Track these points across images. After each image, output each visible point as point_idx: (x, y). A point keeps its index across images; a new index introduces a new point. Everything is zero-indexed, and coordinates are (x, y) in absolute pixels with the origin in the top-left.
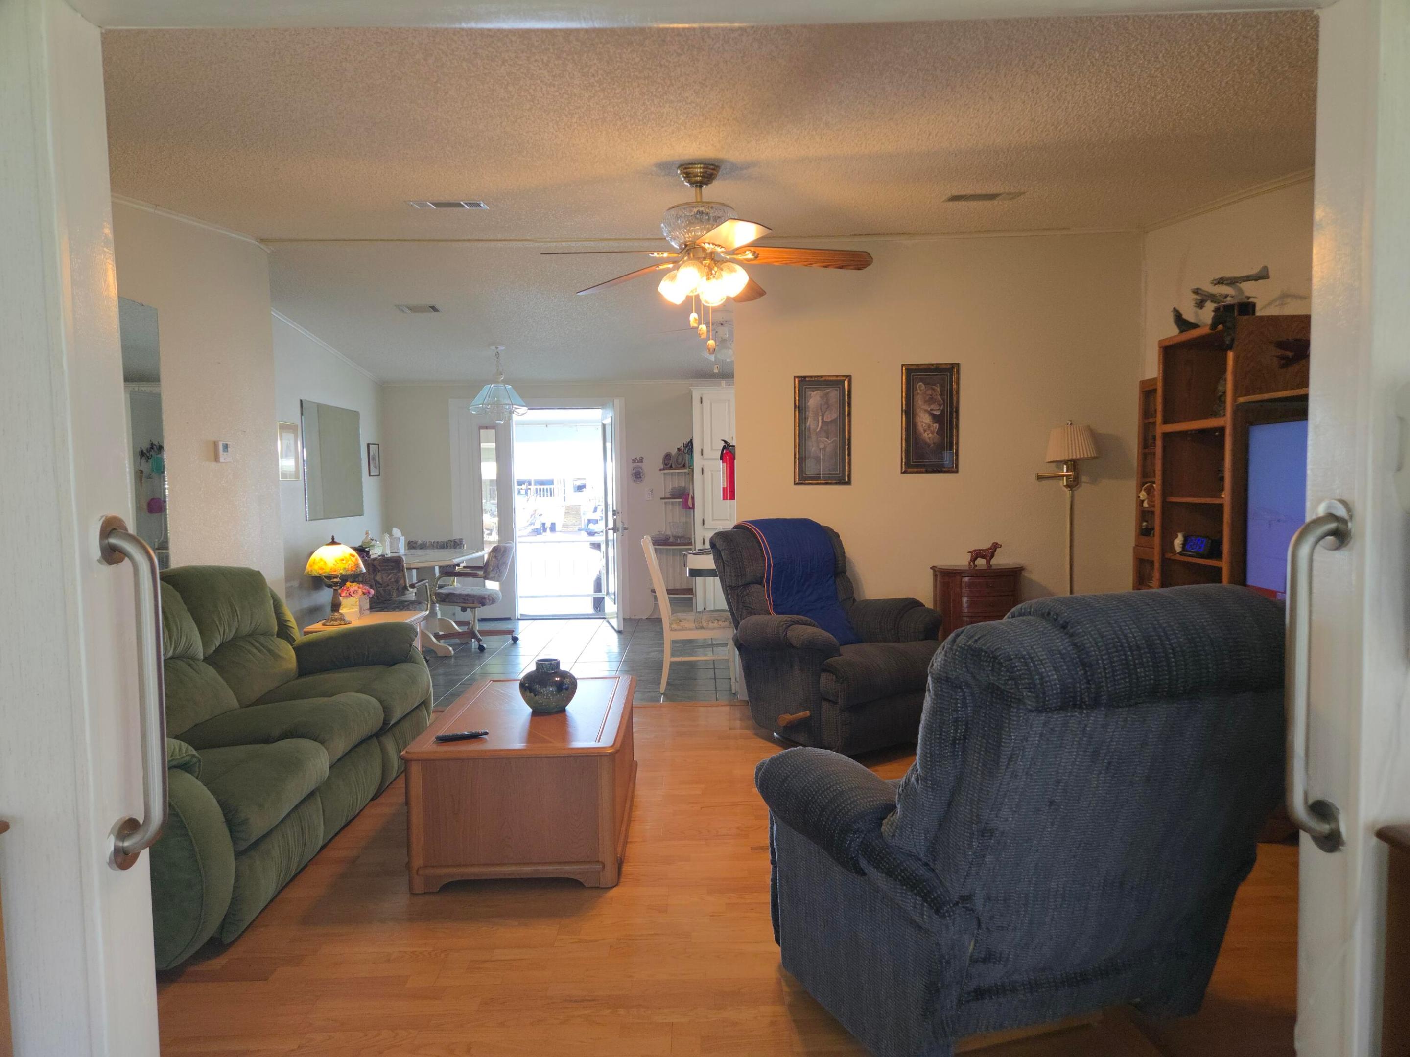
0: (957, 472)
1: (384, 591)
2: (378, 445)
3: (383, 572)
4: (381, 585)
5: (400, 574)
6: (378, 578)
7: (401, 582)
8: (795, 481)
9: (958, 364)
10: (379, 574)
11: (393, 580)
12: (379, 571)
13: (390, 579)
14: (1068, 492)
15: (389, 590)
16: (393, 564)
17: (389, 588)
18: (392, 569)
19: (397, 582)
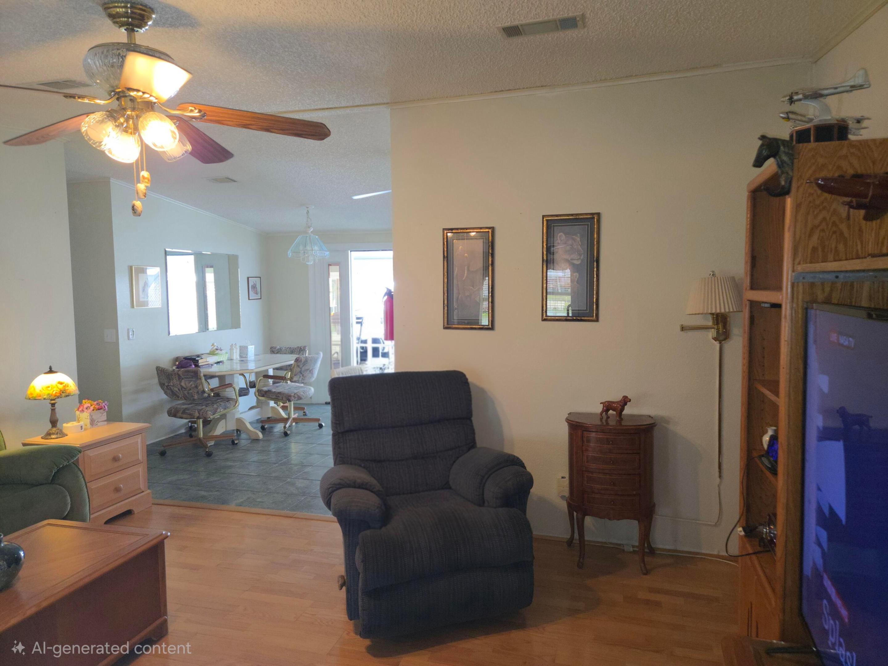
0: (597, 320)
1: (188, 393)
2: (260, 277)
3: (186, 379)
4: (185, 389)
5: (199, 381)
6: (183, 384)
7: (200, 387)
8: (444, 326)
9: (599, 214)
10: (183, 381)
11: (193, 386)
12: (183, 379)
13: (191, 385)
14: (717, 345)
15: (192, 393)
16: (192, 374)
17: (191, 391)
18: (192, 378)
19: (196, 387)
